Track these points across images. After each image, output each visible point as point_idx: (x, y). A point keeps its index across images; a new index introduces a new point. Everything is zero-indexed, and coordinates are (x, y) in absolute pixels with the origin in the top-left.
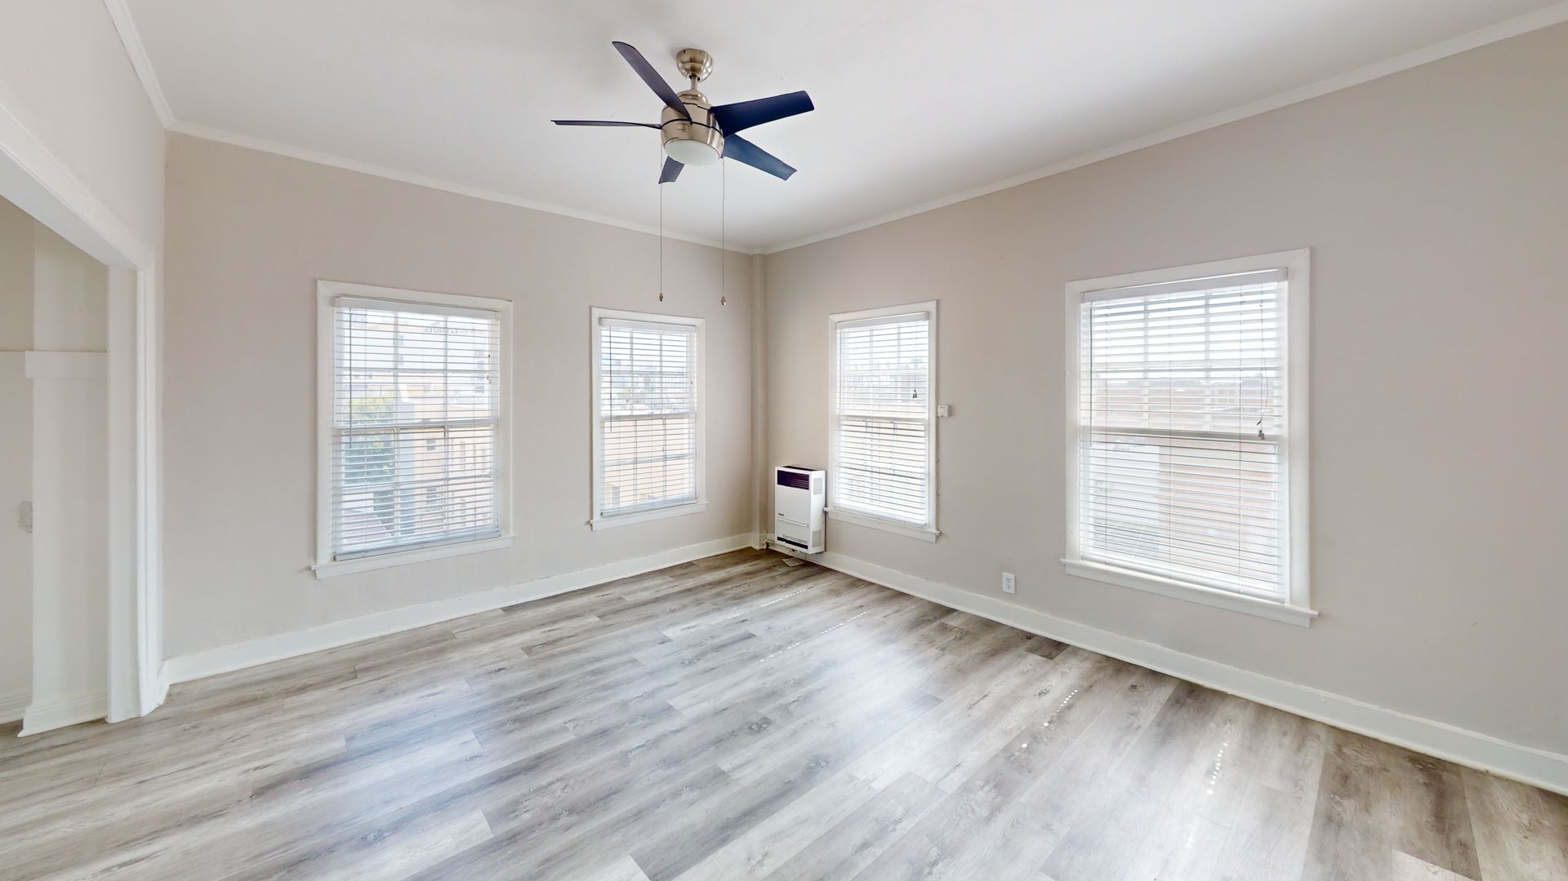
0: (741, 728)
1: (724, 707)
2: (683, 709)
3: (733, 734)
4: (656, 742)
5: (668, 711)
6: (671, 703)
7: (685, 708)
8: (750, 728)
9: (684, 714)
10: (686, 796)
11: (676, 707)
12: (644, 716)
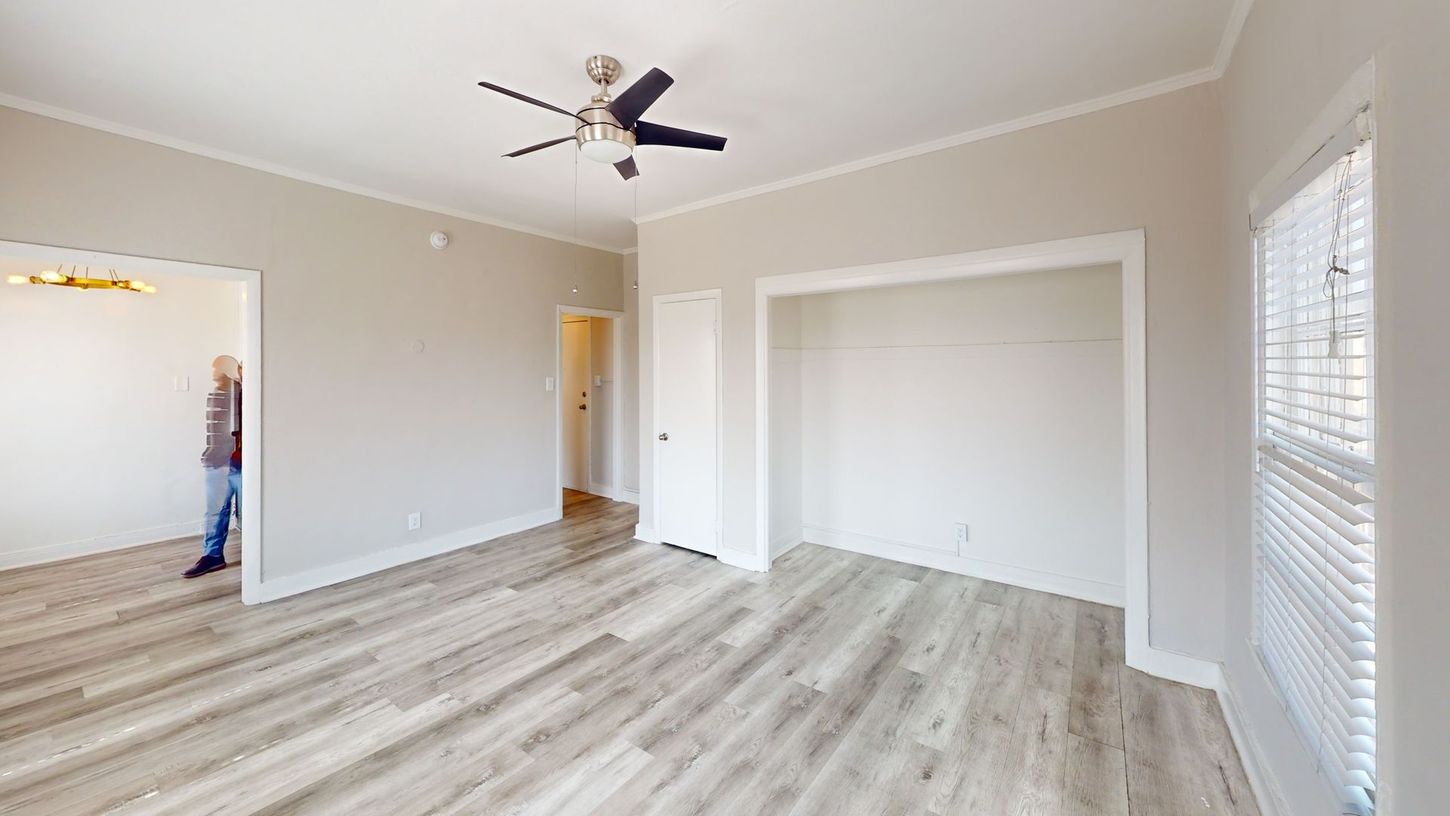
0: (559, 733)
1: (578, 759)
2: (629, 749)
3: (567, 726)
4: (644, 707)
5: (649, 743)
6: (647, 757)
7: (626, 752)
8: (548, 736)
9: (627, 742)
10: (604, 671)
11: (640, 750)
12: (670, 733)
